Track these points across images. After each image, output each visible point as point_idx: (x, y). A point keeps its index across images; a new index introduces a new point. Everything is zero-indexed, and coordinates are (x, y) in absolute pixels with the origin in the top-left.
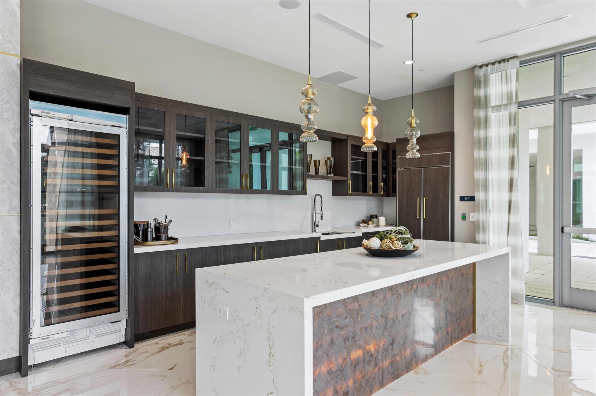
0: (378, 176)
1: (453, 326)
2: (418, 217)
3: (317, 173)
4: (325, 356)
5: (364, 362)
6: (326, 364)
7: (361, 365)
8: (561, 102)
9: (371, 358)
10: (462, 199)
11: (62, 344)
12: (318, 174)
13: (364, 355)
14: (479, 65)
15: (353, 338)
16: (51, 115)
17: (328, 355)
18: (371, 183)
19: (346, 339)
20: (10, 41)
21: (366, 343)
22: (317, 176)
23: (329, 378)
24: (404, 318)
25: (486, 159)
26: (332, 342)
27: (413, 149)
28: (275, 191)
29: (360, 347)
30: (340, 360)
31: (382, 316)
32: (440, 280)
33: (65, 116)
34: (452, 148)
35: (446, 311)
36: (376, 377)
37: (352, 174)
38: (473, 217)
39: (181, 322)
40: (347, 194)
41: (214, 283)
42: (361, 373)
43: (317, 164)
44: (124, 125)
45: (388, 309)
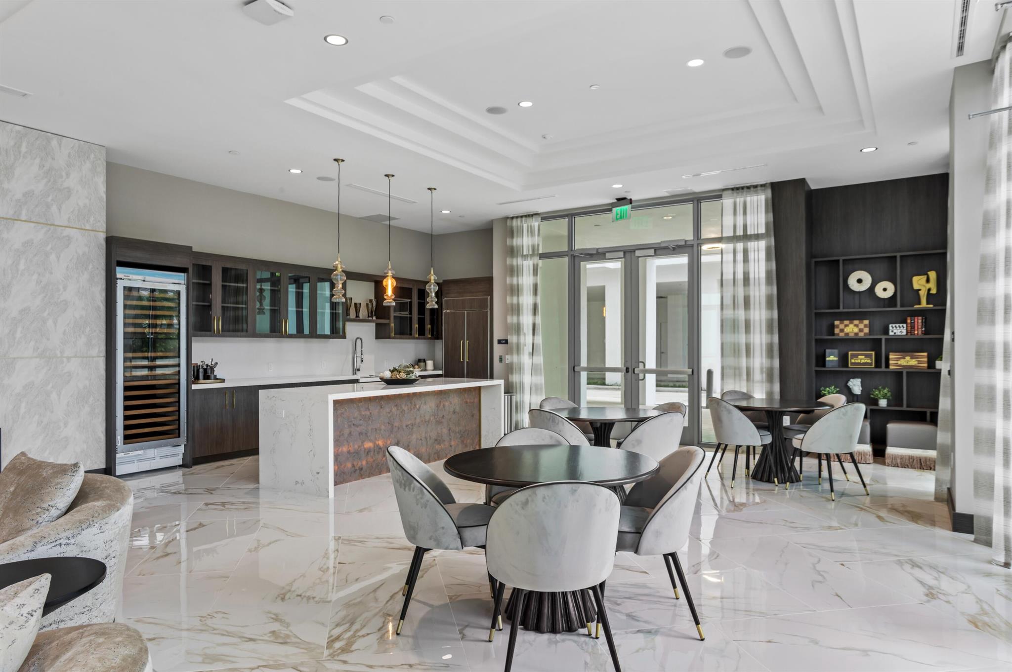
0: (425, 318)
1: (457, 442)
2: (462, 360)
3: (357, 316)
4: (346, 442)
5: (374, 451)
6: (346, 446)
7: (372, 453)
8: (572, 257)
9: (380, 450)
10: (500, 342)
11: (136, 462)
12: (359, 317)
13: (374, 447)
14: (511, 216)
15: (366, 434)
16: (130, 278)
17: (347, 441)
18: (417, 326)
19: (361, 433)
20: (99, 221)
21: (376, 439)
22: (357, 319)
23: (349, 456)
24: (408, 427)
25: (518, 304)
26: (350, 434)
27: (432, 301)
28: (314, 334)
29: (370, 441)
30: (356, 447)
31: (389, 423)
32: (442, 404)
33: (140, 277)
34: (490, 293)
35: (448, 428)
36: (385, 464)
37: (395, 316)
38: (508, 359)
39: (229, 450)
40: (389, 337)
41: (274, 397)
42: (373, 458)
43: (357, 307)
44: (182, 282)
45: (394, 419)
